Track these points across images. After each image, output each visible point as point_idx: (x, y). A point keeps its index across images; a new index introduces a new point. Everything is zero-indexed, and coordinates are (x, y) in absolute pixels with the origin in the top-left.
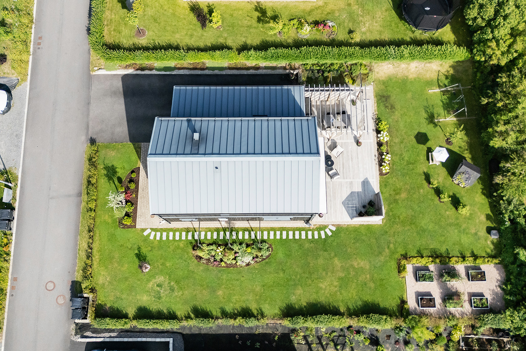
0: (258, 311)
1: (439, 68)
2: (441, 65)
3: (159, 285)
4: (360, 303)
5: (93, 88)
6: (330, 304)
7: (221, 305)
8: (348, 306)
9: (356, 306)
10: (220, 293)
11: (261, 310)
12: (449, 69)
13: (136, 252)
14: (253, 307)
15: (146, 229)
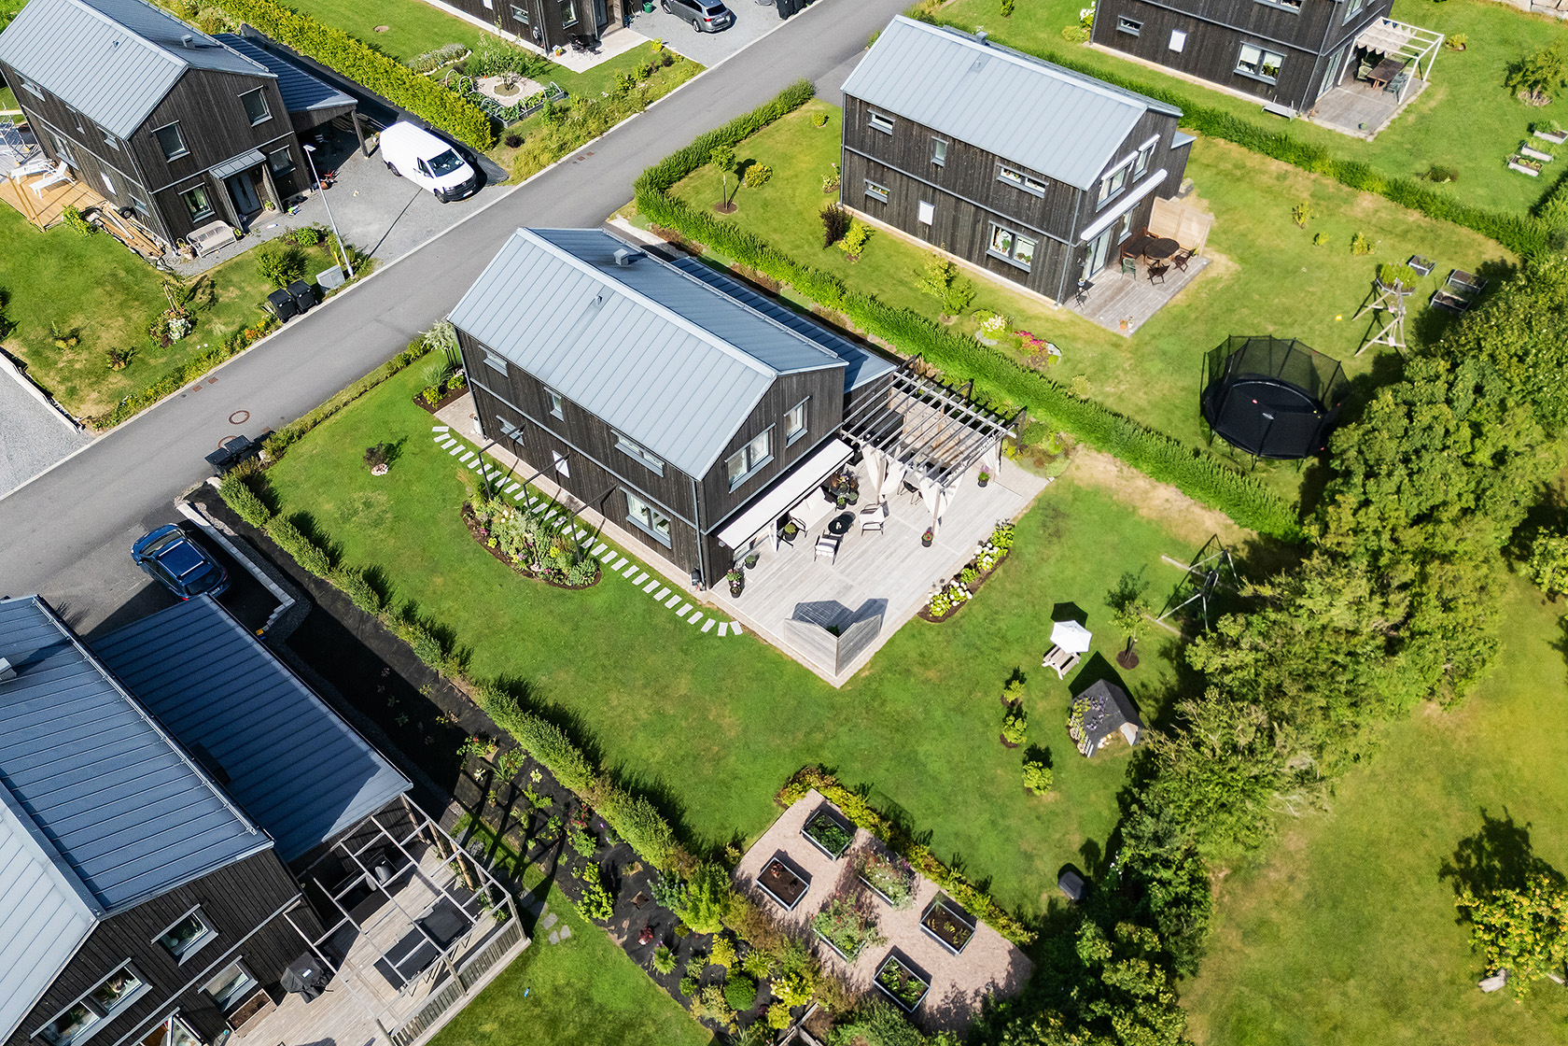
0: (462, 652)
1: (1218, 531)
2: (1227, 527)
3: (368, 505)
4: (650, 781)
6: (594, 738)
7: (417, 598)
8: (621, 768)
9: (637, 780)
10: (439, 580)
11: (469, 654)
12: (1240, 546)
13: (395, 443)
14: (462, 640)
15: (443, 424)
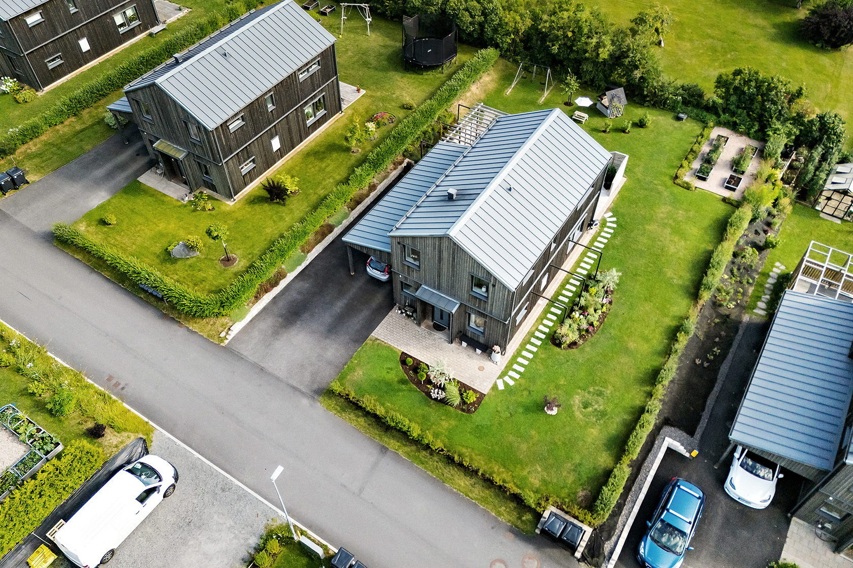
0: (675, 320)
3: (586, 406)
5: (245, 354)
7: (650, 352)
10: (632, 345)
11: (675, 317)
15: (495, 385)
